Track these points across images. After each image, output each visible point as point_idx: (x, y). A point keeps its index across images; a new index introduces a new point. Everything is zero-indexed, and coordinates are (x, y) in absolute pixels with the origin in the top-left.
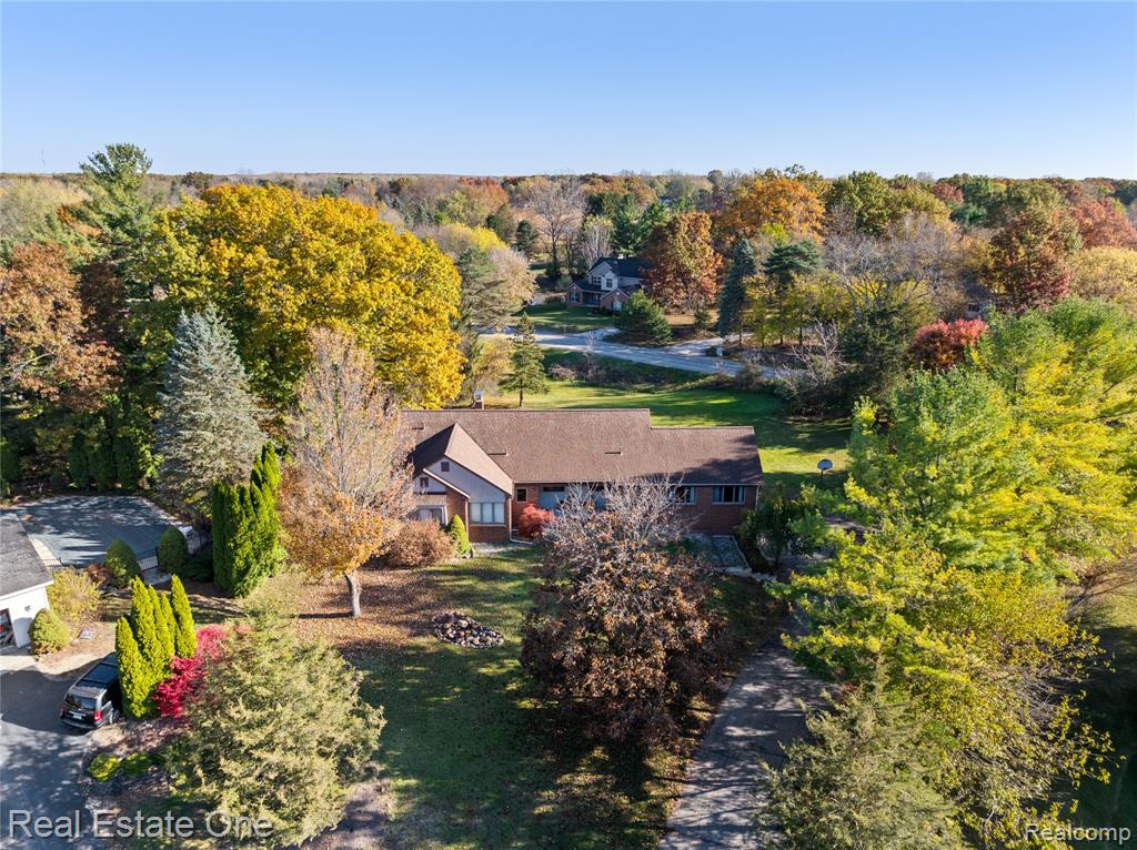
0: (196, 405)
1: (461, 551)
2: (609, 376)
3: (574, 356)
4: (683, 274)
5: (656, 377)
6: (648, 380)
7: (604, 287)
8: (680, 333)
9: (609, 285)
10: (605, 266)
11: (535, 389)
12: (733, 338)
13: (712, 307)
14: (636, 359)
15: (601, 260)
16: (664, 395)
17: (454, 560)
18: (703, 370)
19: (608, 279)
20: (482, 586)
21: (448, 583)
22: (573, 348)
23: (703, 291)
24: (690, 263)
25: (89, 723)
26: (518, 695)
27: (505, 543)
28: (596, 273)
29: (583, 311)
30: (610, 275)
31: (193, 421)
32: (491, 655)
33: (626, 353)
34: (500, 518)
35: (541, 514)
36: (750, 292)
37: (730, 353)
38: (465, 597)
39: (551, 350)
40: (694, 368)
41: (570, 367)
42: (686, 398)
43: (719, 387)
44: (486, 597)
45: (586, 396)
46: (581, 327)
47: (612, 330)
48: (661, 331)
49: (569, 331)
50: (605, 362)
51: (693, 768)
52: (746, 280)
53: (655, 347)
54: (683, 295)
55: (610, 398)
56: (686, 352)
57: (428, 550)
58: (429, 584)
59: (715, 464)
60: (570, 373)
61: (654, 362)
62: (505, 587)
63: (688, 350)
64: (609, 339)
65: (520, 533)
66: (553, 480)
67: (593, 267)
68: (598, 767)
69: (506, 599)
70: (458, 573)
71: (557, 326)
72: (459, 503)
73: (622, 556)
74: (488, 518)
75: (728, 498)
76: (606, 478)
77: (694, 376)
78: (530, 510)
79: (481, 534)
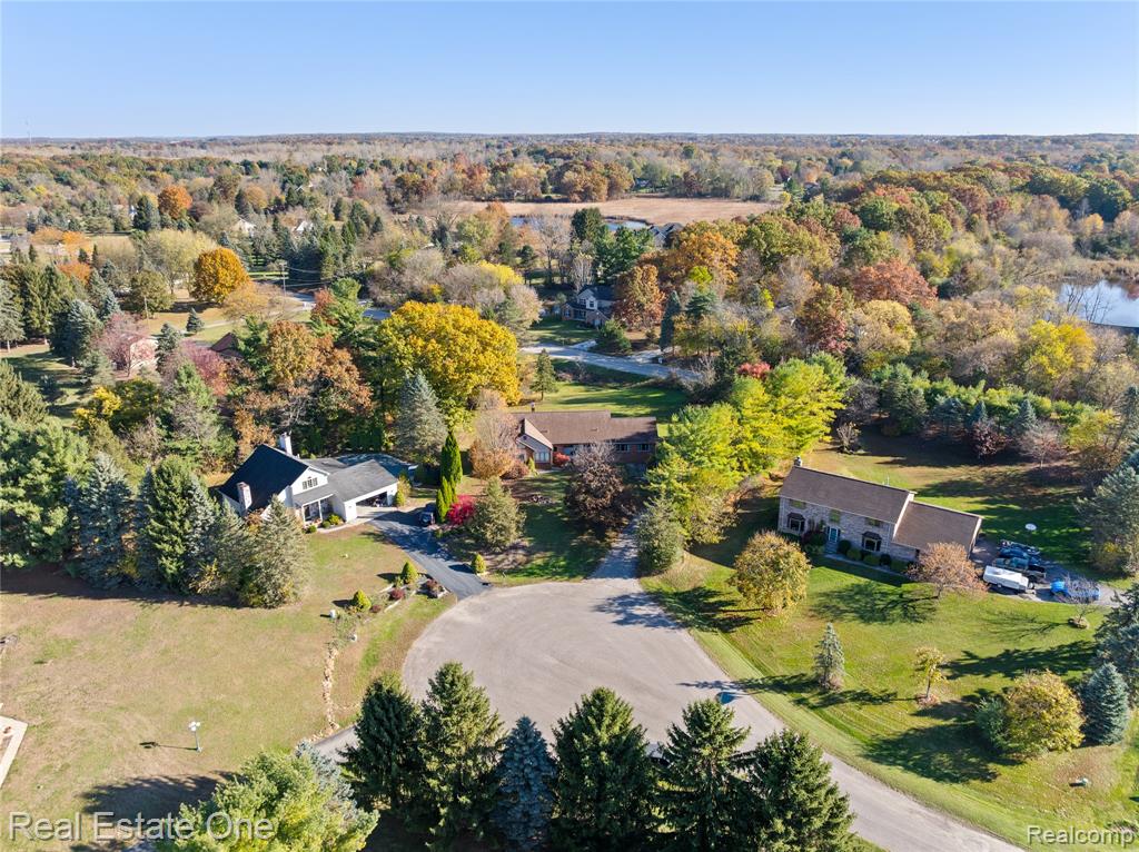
0: (421, 414)
1: (532, 473)
2: (592, 377)
3: (571, 364)
4: (640, 306)
5: (620, 378)
6: (615, 380)
7: (588, 307)
8: (638, 346)
9: (592, 305)
10: (589, 292)
11: (551, 391)
12: (669, 350)
13: (657, 325)
14: (609, 366)
15: (586, 287)
16: (624, 391)
17: (530, 476)
18: (648, 374)
19: (590, 300)
20: (543, 485)
21: (530, 484)
22: (570, 358)
23: (653, 316)
24: (643, 299)
25: (429, 523)
26: (563, 517)
27: (550, 469)
28: (582, 296)
29: (573, 324)
30: (592, 299)
31: (421, 421)
32: (551, 506)
33: (603, 361)
34: (547, 459)
35: (564, 457)
36: (677, 326)
37: (667, 360)
38: (538, 489)
39: (556, 360)
40: (643, 373)
41: (569, 372)
42: (637, 393)
43: (656, 386)
44: (546, 488)
45: (578, 392)
46: (574, 340)
47: (593, 343)
48: (624, 346)
49: (568, 343)
50: (590, 368)
51: (621, 535)
52: (674, 318)
53: (622, 356)
54: (640, 319)
55: (593, 394)
56: (640, 360)
57: (520, 472)
58: (523, 485)
59: (638, 434)
60: (568, 377)
61: (621, 369)
62: (553, 485)
63: (641, 358)
64: (592, 350)
65: (554, 465)
66: (569, 442)
67: (581, 291)
68: (589, 534)
69: (553, 489)
70: (533, 480)
71: (557, 339)
72: (531, 453)
73: (596, 465)
74: (542, 458)
75: (644, 449)
76: (591, 441)
77: (643, 378)
78: (559, 455)
79: (540, 465)
